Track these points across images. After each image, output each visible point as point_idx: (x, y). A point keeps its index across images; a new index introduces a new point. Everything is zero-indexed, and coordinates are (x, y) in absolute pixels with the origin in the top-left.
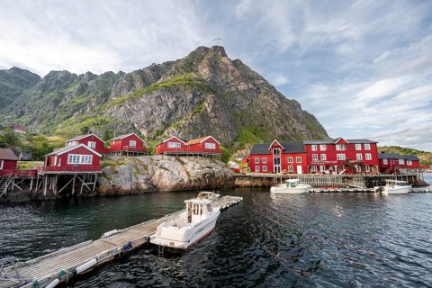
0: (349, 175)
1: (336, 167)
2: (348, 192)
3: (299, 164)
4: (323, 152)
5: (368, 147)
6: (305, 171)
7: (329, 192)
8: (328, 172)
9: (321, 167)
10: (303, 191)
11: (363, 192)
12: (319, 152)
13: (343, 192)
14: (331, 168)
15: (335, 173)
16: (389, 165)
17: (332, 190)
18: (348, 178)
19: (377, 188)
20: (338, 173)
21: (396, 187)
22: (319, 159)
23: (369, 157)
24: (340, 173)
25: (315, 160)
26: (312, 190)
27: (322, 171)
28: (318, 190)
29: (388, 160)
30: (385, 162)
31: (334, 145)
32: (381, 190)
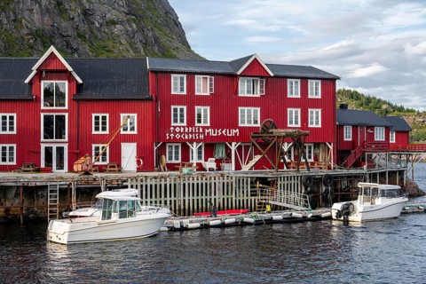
0: (268, 173)
1: (233, 147)
2: (271, 222)
3: (129, 139)
4: (202, 100)
5: (315, 91)
6: (147, 160)
7: (223, 226)
8: (210, 164)
9: (194, 148)
10: (153, 230)
11: (305, 219)
12: (191, 100)
13: (258, 223)
14: (220, 153)
15: (229, 168)
16: (354, 143)
17: (230, 220)
18: (264, 181)
19: (338, 206)
20: (238, 167)
21: (379, 201)
22: (191, 123)
23: (316, 118)
24: (245, 168)
25: (178, 125)
26: (176, 223)
27: (194, 160)
28: (192, 222)
29: (355, 127)
30: (348, 136)
31: (234, 77)
32: (346, 212)
